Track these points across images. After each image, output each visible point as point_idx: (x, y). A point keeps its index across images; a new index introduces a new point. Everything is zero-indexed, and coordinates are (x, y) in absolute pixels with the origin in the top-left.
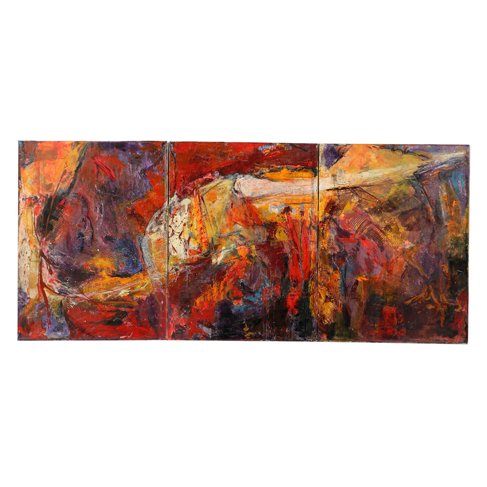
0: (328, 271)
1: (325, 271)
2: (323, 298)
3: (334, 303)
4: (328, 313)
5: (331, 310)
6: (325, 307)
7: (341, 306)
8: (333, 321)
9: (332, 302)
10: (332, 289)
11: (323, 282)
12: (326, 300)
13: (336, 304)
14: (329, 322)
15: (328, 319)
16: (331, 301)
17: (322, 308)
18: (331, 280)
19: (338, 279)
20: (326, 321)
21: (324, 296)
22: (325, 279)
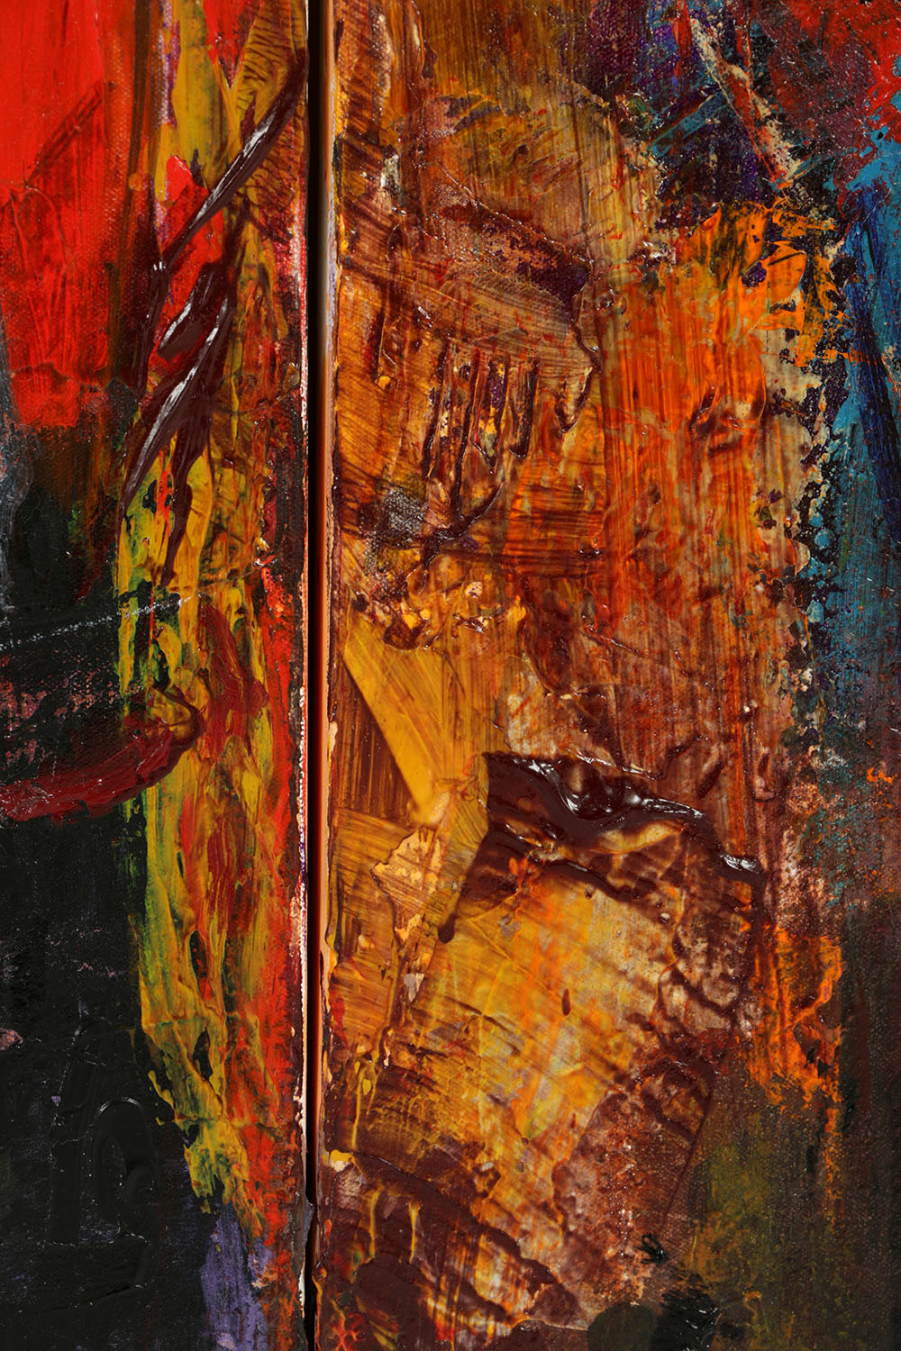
0: (561, 220)
1: (476, 218)
2: (433, 806)
3: (677, 901)
4: (546, 1106)
5: (597, 1057)
6: (485, 996)
7: (810, 973)
8: (637, 1279)
9: (635, 894)
10: (633, 627)
11: (431, 462)
12: (497, 845)
13: (713, 929)
14: (561, 1303)
15: (544, 1244)
16: (596, 875)
17: (404, 1010)
18: (609, 418)
19: (770, 407)
20: (489, 1279)
21: (463, 758)
22: (487, 394)
